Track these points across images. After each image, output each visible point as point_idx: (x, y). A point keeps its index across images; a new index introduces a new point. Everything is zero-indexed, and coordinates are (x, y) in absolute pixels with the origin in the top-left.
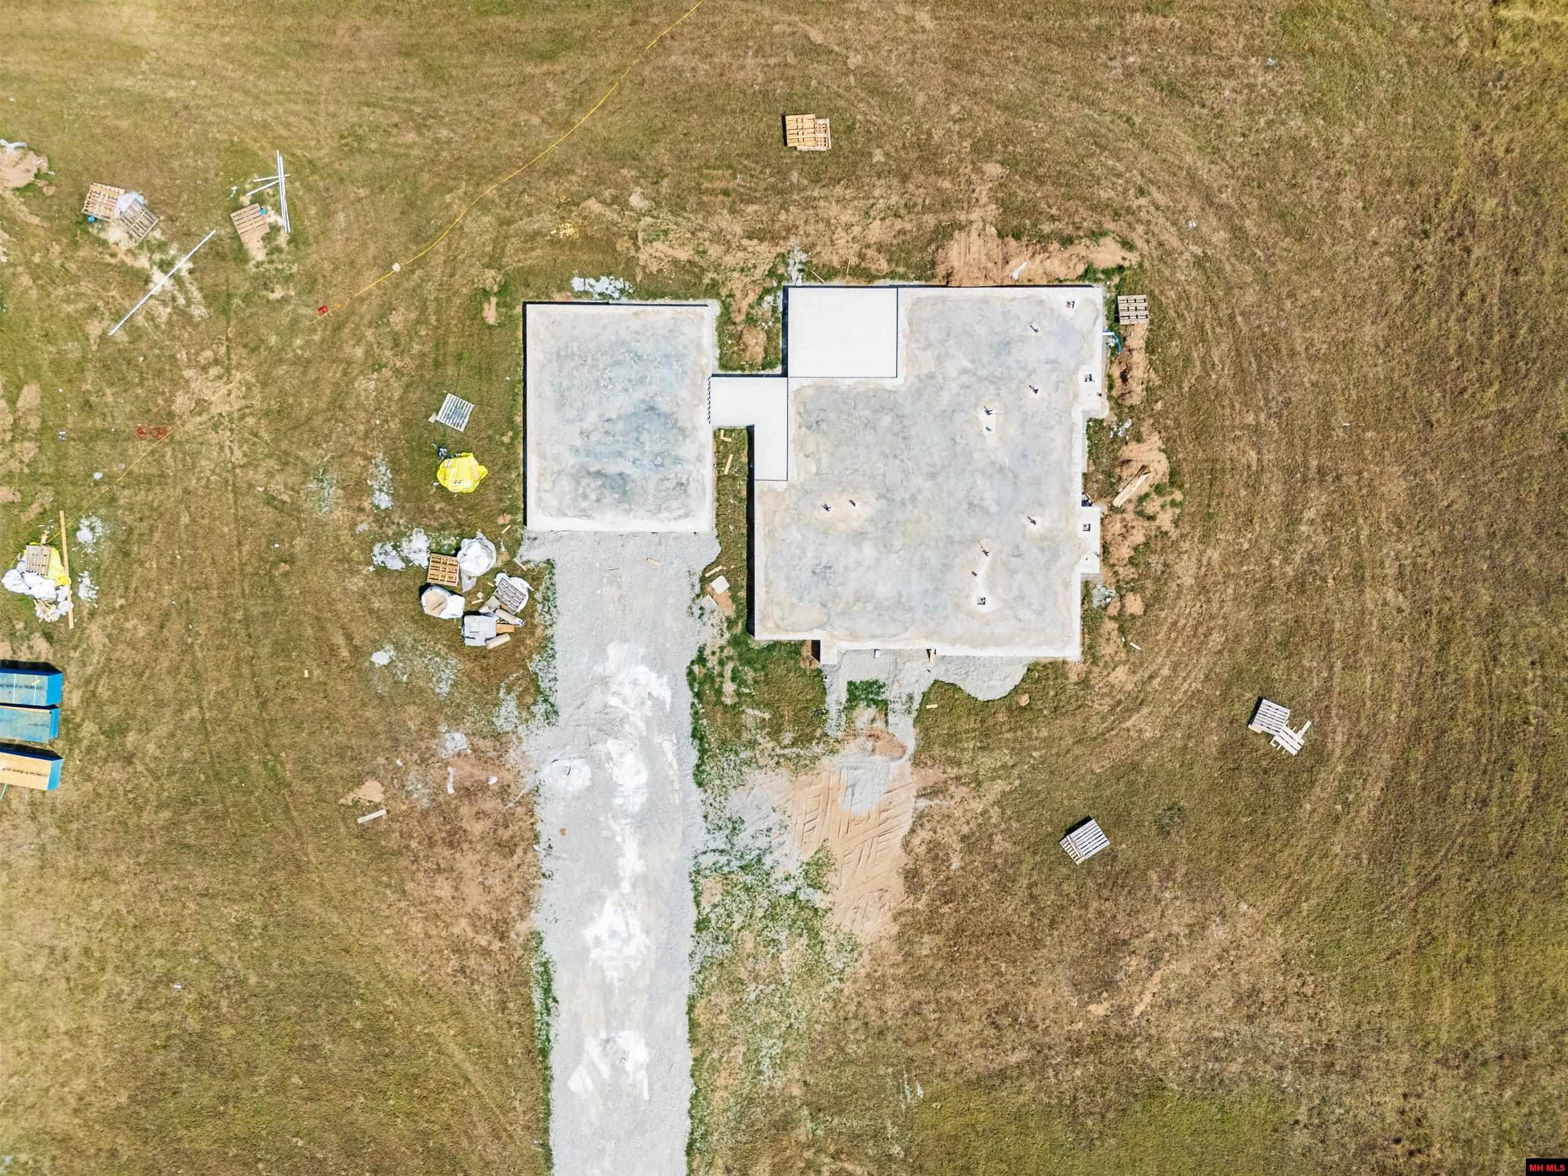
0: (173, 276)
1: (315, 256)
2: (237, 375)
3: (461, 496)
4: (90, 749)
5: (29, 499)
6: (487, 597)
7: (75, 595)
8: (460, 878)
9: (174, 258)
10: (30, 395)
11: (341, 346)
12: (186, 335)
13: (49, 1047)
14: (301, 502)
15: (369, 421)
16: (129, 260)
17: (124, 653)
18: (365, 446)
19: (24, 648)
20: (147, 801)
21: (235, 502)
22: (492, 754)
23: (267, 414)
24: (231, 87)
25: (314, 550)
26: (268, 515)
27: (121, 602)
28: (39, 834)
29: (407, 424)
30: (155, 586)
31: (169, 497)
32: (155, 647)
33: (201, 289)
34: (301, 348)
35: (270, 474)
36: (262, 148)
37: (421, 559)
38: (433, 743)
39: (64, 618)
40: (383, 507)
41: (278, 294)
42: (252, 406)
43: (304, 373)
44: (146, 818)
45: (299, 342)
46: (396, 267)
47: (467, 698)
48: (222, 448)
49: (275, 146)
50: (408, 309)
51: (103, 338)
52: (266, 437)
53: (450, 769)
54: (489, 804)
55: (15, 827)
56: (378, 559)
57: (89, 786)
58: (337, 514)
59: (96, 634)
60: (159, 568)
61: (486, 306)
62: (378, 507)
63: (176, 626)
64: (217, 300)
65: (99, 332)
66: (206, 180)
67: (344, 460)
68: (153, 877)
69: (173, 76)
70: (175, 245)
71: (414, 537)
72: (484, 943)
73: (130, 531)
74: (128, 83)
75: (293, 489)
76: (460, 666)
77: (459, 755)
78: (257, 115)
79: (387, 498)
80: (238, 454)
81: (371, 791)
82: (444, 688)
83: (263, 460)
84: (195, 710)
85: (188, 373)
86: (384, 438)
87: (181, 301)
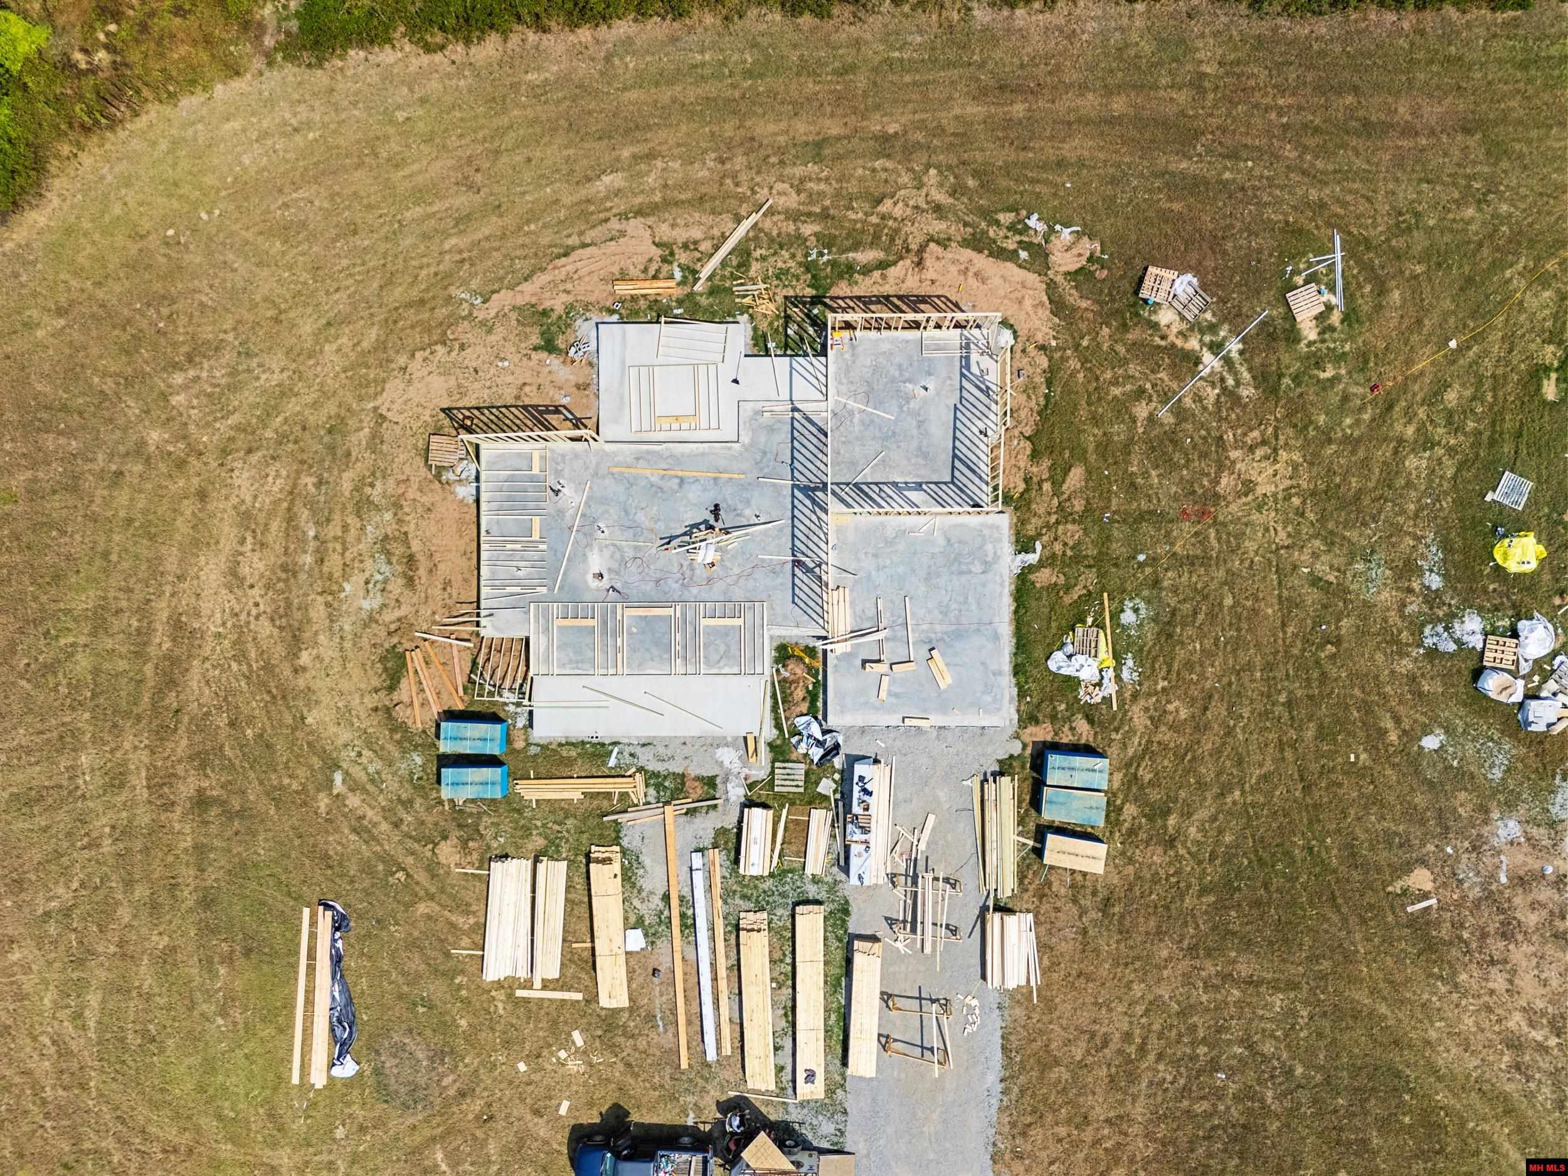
0: (1223, 358)
1: (1368, 336)
2: (1283, 455)
3: (1518, 576)
4: (1132, 832)
5: (1073, 581)
6: (1544, 680)
7: (1118, 678)
8: (1514, 972)
9: (1225, 339)
10: (1076, 477)
11: (1391, 425)
12: (1233, 416)
13: (1088, 1135)
14: (1347, 583)
15: (1419, 501)
16: (1179, 343)
17: (1164, 735)
18: (1415, 525)
19: (1066, 729)
20: (1189, 887)
21: (1280, 583)
22: (1546, 842)
23: (1313, 494)
24: (1288, 167)
25: (1361, 633)
26: (1311, 596)
27: (1162, 684)
28: (1080, 917)
29: (1459, 503)
30: (1198, 669)
31: (1213, 578)
32: (1197, 728)
33: (1250, 370)
34: (1350, 427)
35: (1315, 555)
36: (1317, 227)
37: (1476, 642)
38: (1485, 830)
39: (1107, 700)
40: (1434, 588)
41: (1328, 374)
42: (1299, 486)
43: (1353, 452)
44: (1188, 902)
45: (1348, 421)
46: (1453, 344)
47: (1521, 784)
48: (1267, 530)
49: (1329, 225)
50: (1463, 385)
51: (1151, 419)
52: (1312, 517)
53: (1503, 857)
54: (1545, 894)
55: (1057, 910)
56: (1429, 642)
57: (1130, 870)
58: (1385, 595)
59: (1139, 718)
60: (1202, 651)
61: (1545, 382)
62: (1428, 588)
63: (1218, 710)
64: (1267, 381)
65: (1145, 414)
66: (1259, 261)
67: (1394, 539)
68: (1198, 963)
69: (1228, 157)
70: (1226, 327)
71: (1466, 619)
72: (1539, 1038)
73: (1173, 613)
74: (1184, 165)
75: (1339, 570)
76: (1514, 752)
77: (1512, 843)
78: (1314, 194)
79: (1438, 579)
80: (1282, 534)
81: (1421, 879)
82: (1497, 774)
83: (1309, 540)
84: (1237, 793)
85: (1234, 454)
86: (1435, 518)
87: (1230, 382)
